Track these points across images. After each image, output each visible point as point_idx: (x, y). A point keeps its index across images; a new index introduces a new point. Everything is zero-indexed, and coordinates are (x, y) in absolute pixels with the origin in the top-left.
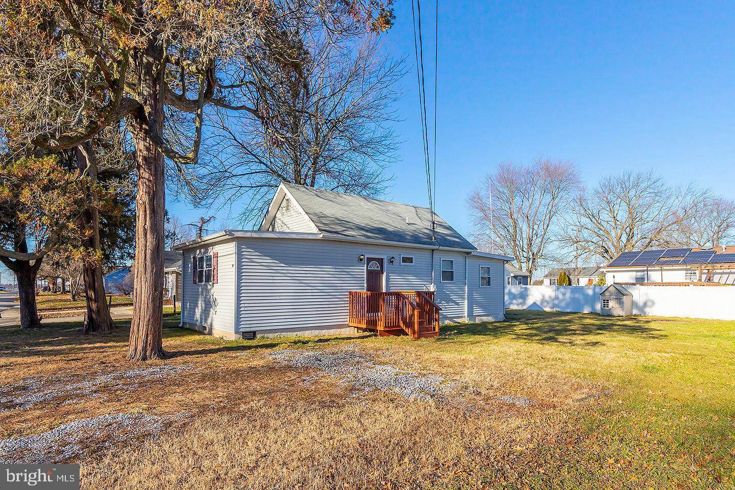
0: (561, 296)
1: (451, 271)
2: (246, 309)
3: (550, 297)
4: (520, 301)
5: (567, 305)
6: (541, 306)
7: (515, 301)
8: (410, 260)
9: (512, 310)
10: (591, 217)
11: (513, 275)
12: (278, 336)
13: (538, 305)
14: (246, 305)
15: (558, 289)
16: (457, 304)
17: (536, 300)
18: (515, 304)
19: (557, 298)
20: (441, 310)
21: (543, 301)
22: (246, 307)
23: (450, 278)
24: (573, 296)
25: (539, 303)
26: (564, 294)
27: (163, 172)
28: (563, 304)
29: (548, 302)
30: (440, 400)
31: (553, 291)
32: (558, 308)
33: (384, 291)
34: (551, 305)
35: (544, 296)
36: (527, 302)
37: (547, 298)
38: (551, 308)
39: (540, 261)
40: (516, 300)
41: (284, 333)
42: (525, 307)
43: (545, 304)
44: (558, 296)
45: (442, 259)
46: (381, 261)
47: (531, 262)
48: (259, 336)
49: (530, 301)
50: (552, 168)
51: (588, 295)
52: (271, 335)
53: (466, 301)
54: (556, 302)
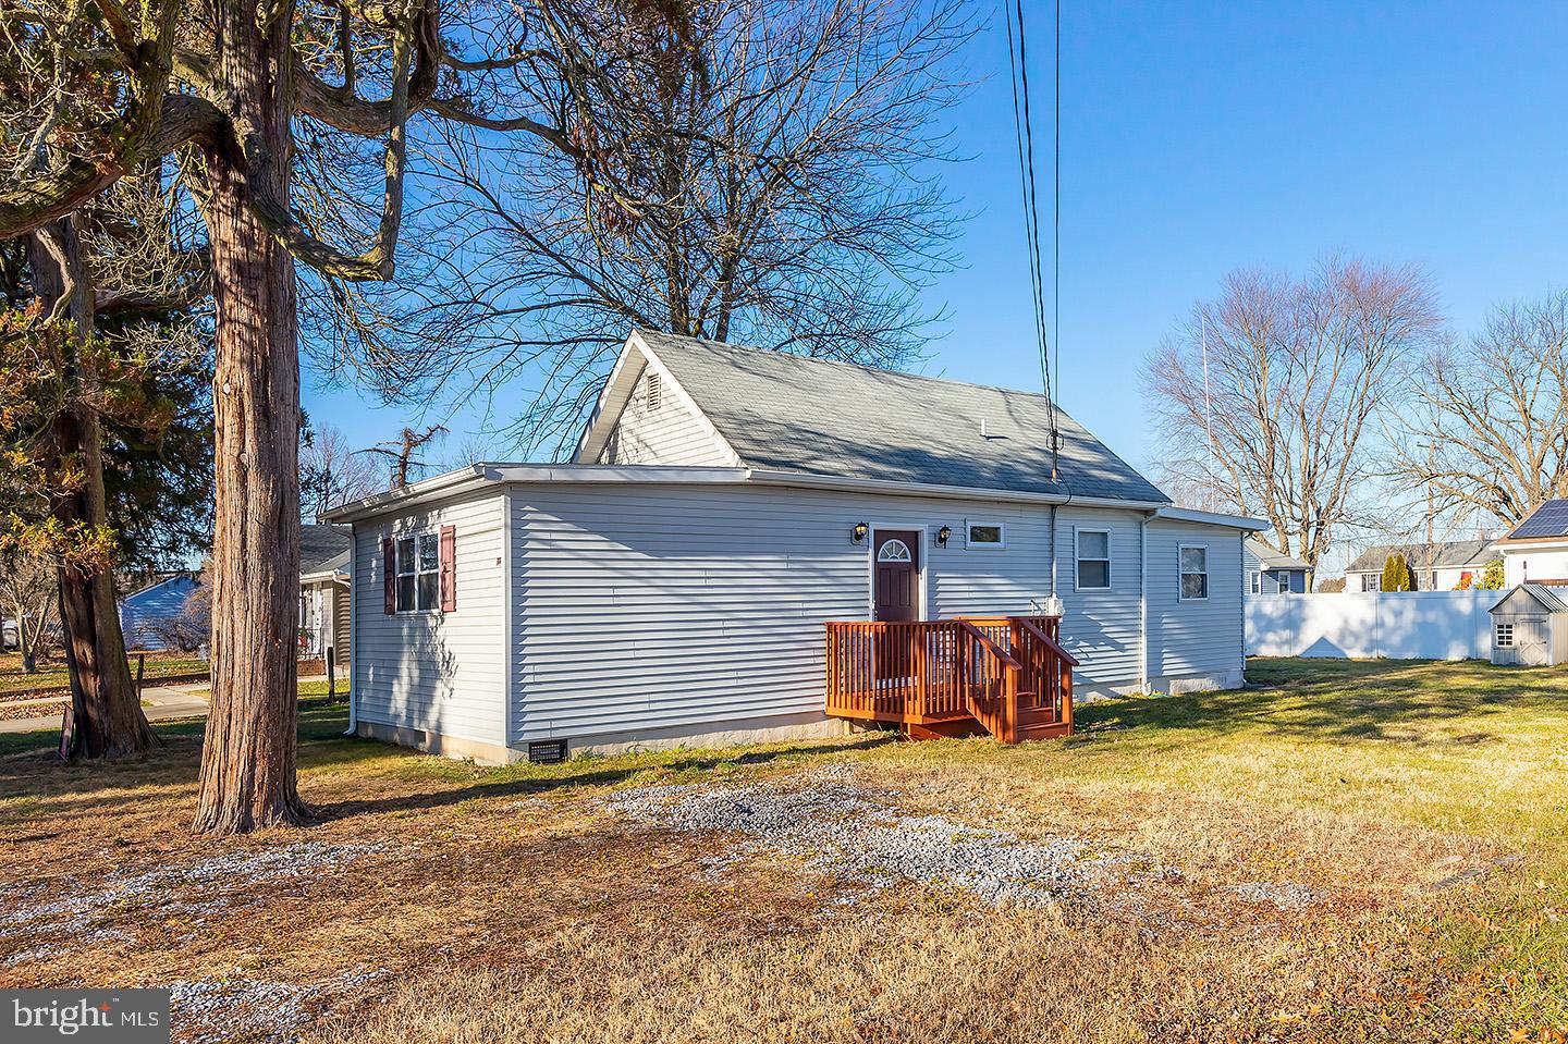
0: (1389, 620)
1: (1105, 562)
2: (538, 679)
3: (1363, 622)
4: (1286, 634)
5: (1407, 642)
6: (1340, 647)
7: (1270, 636)
8: (992, 534)
9: (1265, 660)
10: (1467, 411)
11: (1266, 568)
12: (631, 750)
13: (1329, 643)
14: (538, 669)
15: (1383, 599)
16: (1120, 647)
17: (1327, 632)
18: (1271, 643)
19: (1380, 624)
20: (1078, 665)
21: (1344, 633)
22: (536, 674)
23: (1102, 581)
24: (1420, 620)
25: (1333, 640)
26: (1398, 614)
27: (292, 306)
28: (1396, 640)
29: (1357, 636)
30: (1076, 903)
31: (1370, 606)
32: (1384, 649)
33: (922, 617)
34: (1364, 642)
35: (1346, 621)
36: (1302, 637)
37: (1354, 625)
38: (1366, 650)
39: (1336, 530)
40: (1275, 632)
41: (648, 743)
42: (1298, 651)
43: (1350, 640)
44: (1382, 617)
45: (1077, 530)
46: (912, 539)
47: (1312, 531)
48: (575, 752)
49: (1310, 636)
50: (1365, 284)
51: (1459, 613)
52: (610, 750)
53: (1144, 640)
54: (1378, 634)
